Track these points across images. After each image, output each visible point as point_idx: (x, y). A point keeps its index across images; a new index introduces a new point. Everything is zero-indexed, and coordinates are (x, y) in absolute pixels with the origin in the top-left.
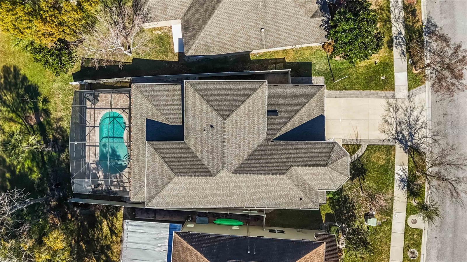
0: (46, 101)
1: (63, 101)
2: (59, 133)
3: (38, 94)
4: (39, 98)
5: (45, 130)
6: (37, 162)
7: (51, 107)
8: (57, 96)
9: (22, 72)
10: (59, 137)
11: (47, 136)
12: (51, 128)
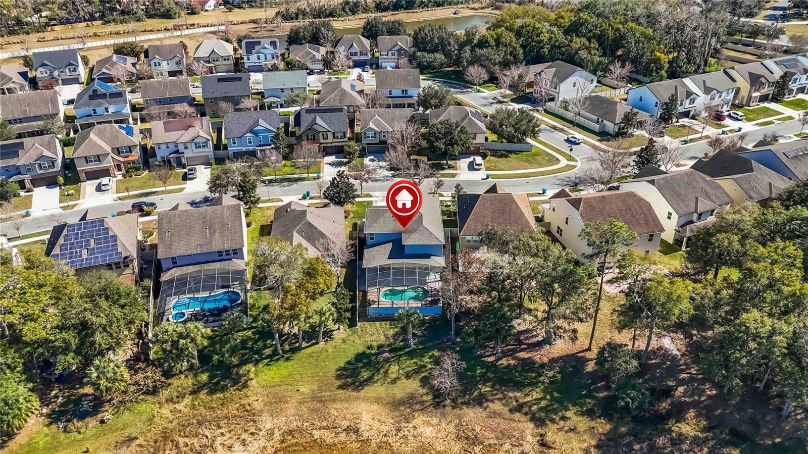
0: (370, 347)
1: (371, 335)
2: (398, 338)
3: (364, 353)
4: (367, 353)
5: (396, 348)
6: (424, 353)
7: (375, 344)
8: (366, 339)
9: (342, 365)
12: (393, 344)
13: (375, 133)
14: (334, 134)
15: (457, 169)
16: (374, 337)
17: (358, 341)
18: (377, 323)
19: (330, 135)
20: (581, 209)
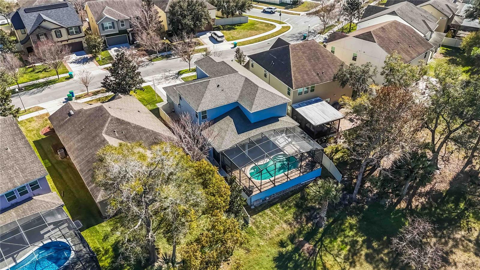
0: (282, 244)
1: (271, 228)
2: (301, 219)
4: (284, 253)
6: (340, 226)
7: (284, 237)
8: (270, 235)
10: (303, 217)
11: (312, 228)
12: (302, 229)
13: (113, 23)
14: (67, 29)
15: (203, 45)
16: (277, 229)
17: (262, 243)
18: (268, 211)
19: (64, 31)
20: (376, 40)
